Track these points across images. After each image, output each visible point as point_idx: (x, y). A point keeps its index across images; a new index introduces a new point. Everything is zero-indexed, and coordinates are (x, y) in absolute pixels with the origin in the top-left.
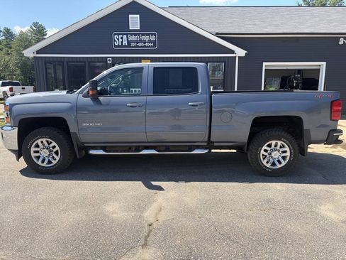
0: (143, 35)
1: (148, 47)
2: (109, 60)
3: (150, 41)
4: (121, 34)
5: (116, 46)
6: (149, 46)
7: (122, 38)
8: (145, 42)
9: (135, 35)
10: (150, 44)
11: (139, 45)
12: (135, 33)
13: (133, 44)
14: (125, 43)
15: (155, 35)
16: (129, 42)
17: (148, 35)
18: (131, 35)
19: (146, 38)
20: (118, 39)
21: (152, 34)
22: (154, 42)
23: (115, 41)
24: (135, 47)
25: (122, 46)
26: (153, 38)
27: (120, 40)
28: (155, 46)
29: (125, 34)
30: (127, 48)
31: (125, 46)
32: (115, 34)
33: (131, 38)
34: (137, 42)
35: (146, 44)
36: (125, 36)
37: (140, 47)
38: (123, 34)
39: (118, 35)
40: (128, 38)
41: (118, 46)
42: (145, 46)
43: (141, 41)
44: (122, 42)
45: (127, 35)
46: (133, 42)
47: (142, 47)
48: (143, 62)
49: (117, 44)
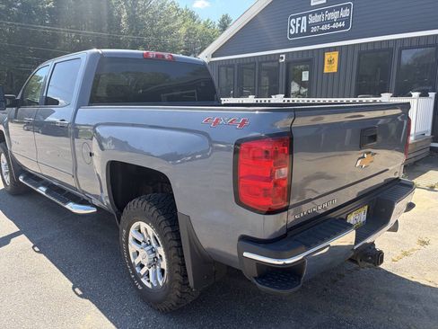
0: (331, 10)
1: (335, 29)
2: (282, 58)
3: (340, 20)
4: (299, 16)
5: (291, 36)
6: (339, 28)
7: (300, 22)
8: (332, 22)
9: (319, 13)
10: (340, 25)
11: (323, 28)
12: (319, 10)
13: (314, 29)
14: (304, 28)
15: (349, 6)
16: (309, 26)
17: (338, 9)
18: (313, 14)
19: (334, 15)
20: (295, 25)
21: (344, 7)
22: (347, 20)
23: (291, 28)
24: (316, 33)
25: (300, 34)
26: (345, 13)
27: (298, 25)
28: (346, 27)
29: (304, 15)
30: (307, 36)
31: (304, 34)
32: (291, 18)
33: (313, 20)
34: (321, 24)
35: (334, 27)
36: (305, 18)
37: (325, 31)
38: (301, 16)
39: (295, 17)
40: (308, 20)
41: (295, 35)
42: (332, 30)
43: (326, 22)
44: (300, 28)
45: (307, 15)
46: (315, 25)
47: (327, 31)
48: (328, 56)
49: (292, 33)
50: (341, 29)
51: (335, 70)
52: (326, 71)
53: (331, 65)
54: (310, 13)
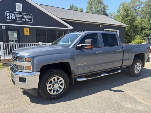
0: (24, 15)
2: (4, 27)
3: (28, 19)
5: (7, 19)
6: (28, 21)
8: (26, 19)
9: (20, 14)
10: (29, 20)
11: (22, 20)
12: (19, 13)
13: (18, 19)
14: (14, 18)
16: (16, 18)
17: (27, 15)
18: (17, 14)
19: (26, 17)
20: (9, 16)
21: (30, 15)
22: (31, 19)
23: (7, 16)
24: (19, 21)
25: (12, 19)
26: (30, 17)
27: (11, 16)
28: (31, 21)
29: (13, 13)
30: (15, 21)
31: (14, 20)
32: (7, 13)
33: (17, 16)
34: (21, 18)
35: (26, 20)
36: (13, 14)
37: (23, 21)
38: (12, 13)
39: (9, 13)
41: (9, 19)
43: (23, 18)
44: (12, 17)
45: (15, 14)
46: (19, 18)
47: (24, 21)
48: (25, 29)
49: (9, 18)
50: (29, 21)
51: (29, 34)
52: (25, 34)
53: (27, 32)
54: (16, 13)
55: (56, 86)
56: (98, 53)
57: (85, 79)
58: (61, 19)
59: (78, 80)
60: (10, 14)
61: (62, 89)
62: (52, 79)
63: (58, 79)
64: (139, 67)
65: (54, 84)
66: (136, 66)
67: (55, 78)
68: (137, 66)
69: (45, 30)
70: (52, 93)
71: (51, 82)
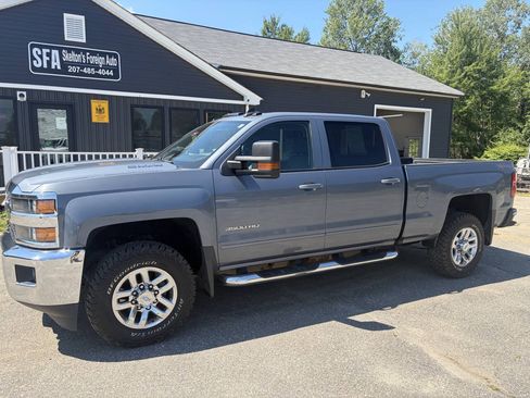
0: (93, 54)
1: (102, 76)
2: (22, 95)
3: (106, 67)
4: (46, 47)
5: (34, 68)
6: (106, 76)
7: (49, 55)
8: (97, 68)
9: (77, 52)
10: (107, 73)
11: (85, 70)
12: (75, 48)
14: (56, 64)
15: (115, 56)
16: (64, 65)
17: (103, 55)
18: (69, 51)
19: (99, 60)
20: (41, 57)
21: (111, 55)
22: (115, 70)
23: (33, 58)
24: (76, 74)
25: (49, 69)
26: (112, 62)
27: (46, 58)
28: (116, 76)
29: (55, 48)
30: (62, 75)
31: (56, 71)
32: (33, 46)
33: (68, 57)
34: (82, 65)
35: (100, 72)
36: (55, 53)
37: (87, 75)
38: (51, 48)
39: (41, 47)
40: (61, 55)
41: (41, 69)
42: (97, 75)
43: (89, 65)
44: (49, 63)
45: (60, 50)
46: (73, 64)
47: (91, 75)
48: (94, 104)
49: (39, 65)
50: (109, 77)
51: (106, 120)
52: (95, 120)
53: (100, 114)
54: (65, 49)
55: (147, 299)
56: (306, 190)
57: (257, 279)
58: (221, 68)
59: (231, 281)
60: (45, 51)
61: (168, 312)
62: (132, 277)
63: (153, 276)
64: (471, 243)
65: (139, 291)
66: (456, 239)
67: (144, 272)
68: (463, 241)
69: (161, 108)
70: (130, 323)
71: (127, 286)
